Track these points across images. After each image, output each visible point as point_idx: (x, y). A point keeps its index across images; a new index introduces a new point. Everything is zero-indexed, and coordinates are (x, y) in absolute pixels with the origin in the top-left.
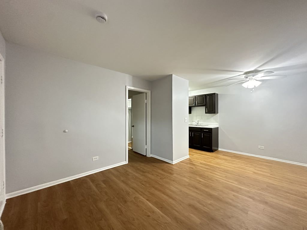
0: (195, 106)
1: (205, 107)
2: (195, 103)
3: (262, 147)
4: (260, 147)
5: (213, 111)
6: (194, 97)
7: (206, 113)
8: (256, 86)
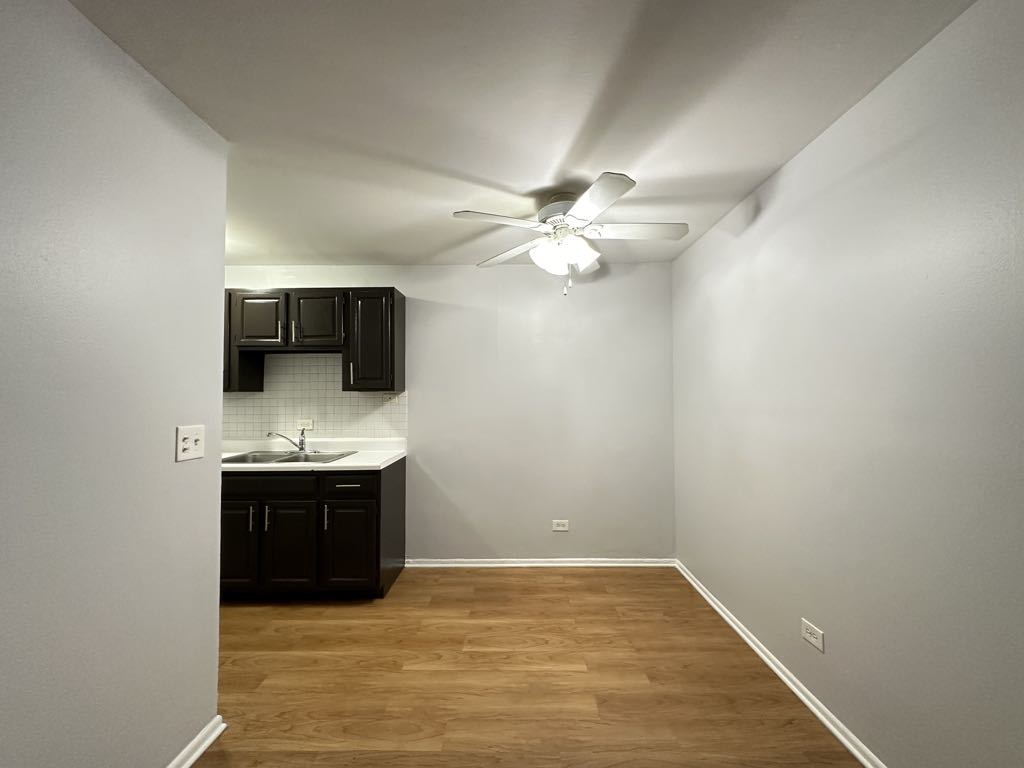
0: (286, 349)
1: (340, 355)
2: (287, 329)
3: (564, 525)
4: (558, 525)
5: (381, 378)
6: (282, 298)
7: (347, 387)
8: (582, 268)
